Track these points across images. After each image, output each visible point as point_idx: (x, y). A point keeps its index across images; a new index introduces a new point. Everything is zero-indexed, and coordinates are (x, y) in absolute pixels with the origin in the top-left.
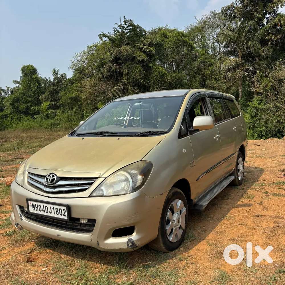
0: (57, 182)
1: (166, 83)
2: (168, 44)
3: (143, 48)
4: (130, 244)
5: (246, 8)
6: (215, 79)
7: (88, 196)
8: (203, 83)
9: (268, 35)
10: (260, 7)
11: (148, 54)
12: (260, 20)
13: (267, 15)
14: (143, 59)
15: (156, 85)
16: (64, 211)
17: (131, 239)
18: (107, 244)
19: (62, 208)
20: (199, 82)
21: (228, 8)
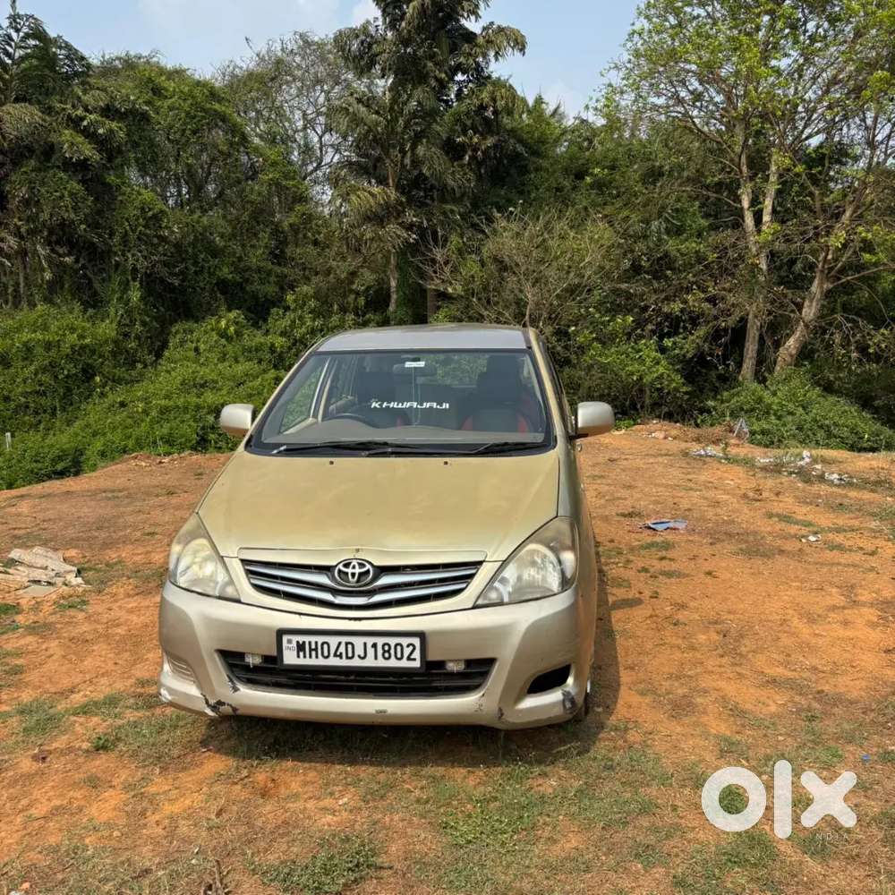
0: (376, 578)
1: (167, 242)
2: (164, 117)
3: (82, 119)
4: (568, 705)
5: (406, 46)
6: (316, 243)
7: (470, 606)
8: (277, 252)
9: (464, 132)
10: (440, 49)
11: (102, 143)
12: (443, 86)
13: (460, 75)
14: (86, 160)
15: (130, 248)
16: (411, 648)
17: (569, 693)
18: (521, 711)
19: (405, 641)
20: (266, 247)
21: (354, 33)
